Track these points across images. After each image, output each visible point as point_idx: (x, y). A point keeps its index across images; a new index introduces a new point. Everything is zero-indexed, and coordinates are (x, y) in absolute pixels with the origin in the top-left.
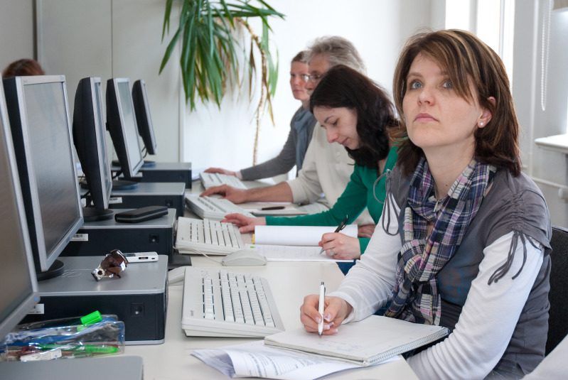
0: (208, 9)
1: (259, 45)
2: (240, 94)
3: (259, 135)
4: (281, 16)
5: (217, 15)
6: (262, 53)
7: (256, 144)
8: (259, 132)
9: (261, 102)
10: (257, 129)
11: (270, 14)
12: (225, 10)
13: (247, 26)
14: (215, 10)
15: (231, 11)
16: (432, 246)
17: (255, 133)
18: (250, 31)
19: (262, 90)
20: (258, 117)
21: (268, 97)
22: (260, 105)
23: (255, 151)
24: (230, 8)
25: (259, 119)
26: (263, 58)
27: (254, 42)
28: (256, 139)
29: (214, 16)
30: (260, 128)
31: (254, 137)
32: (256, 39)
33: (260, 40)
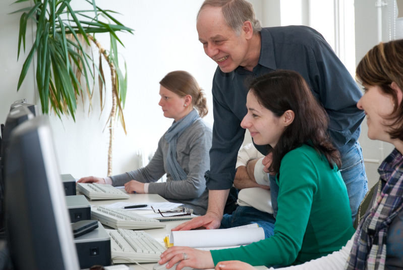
0: (60, 26)
1: (108, 59)
2: (90, 104)
3: (113, 143)
4: (130, 31)
5: (69, 32)
6: (111, 66)
7: (110, 151)
8: (113, 140)
9: (113, 111)
10: (111, 137)
11: (119, 30)
12: (79, 26)
13: (95, 41)
14: (67, 27)
15: (84, 28)
16: (383, 197)
17: (109, 142)
18: (98, 45)
19: (113, 100)
20: (110, 126)
21: (119, 104)
22: (111, 115)
23: (109, 158)
24: (83, 25)
25: (112, 128)
26: (112, 70)
27: (102, 55)
28: (110, 147)
29: (68, 33)
30: (113, 136)
31: (108, 145)
32: (104, 53)
33: (108, 54)
